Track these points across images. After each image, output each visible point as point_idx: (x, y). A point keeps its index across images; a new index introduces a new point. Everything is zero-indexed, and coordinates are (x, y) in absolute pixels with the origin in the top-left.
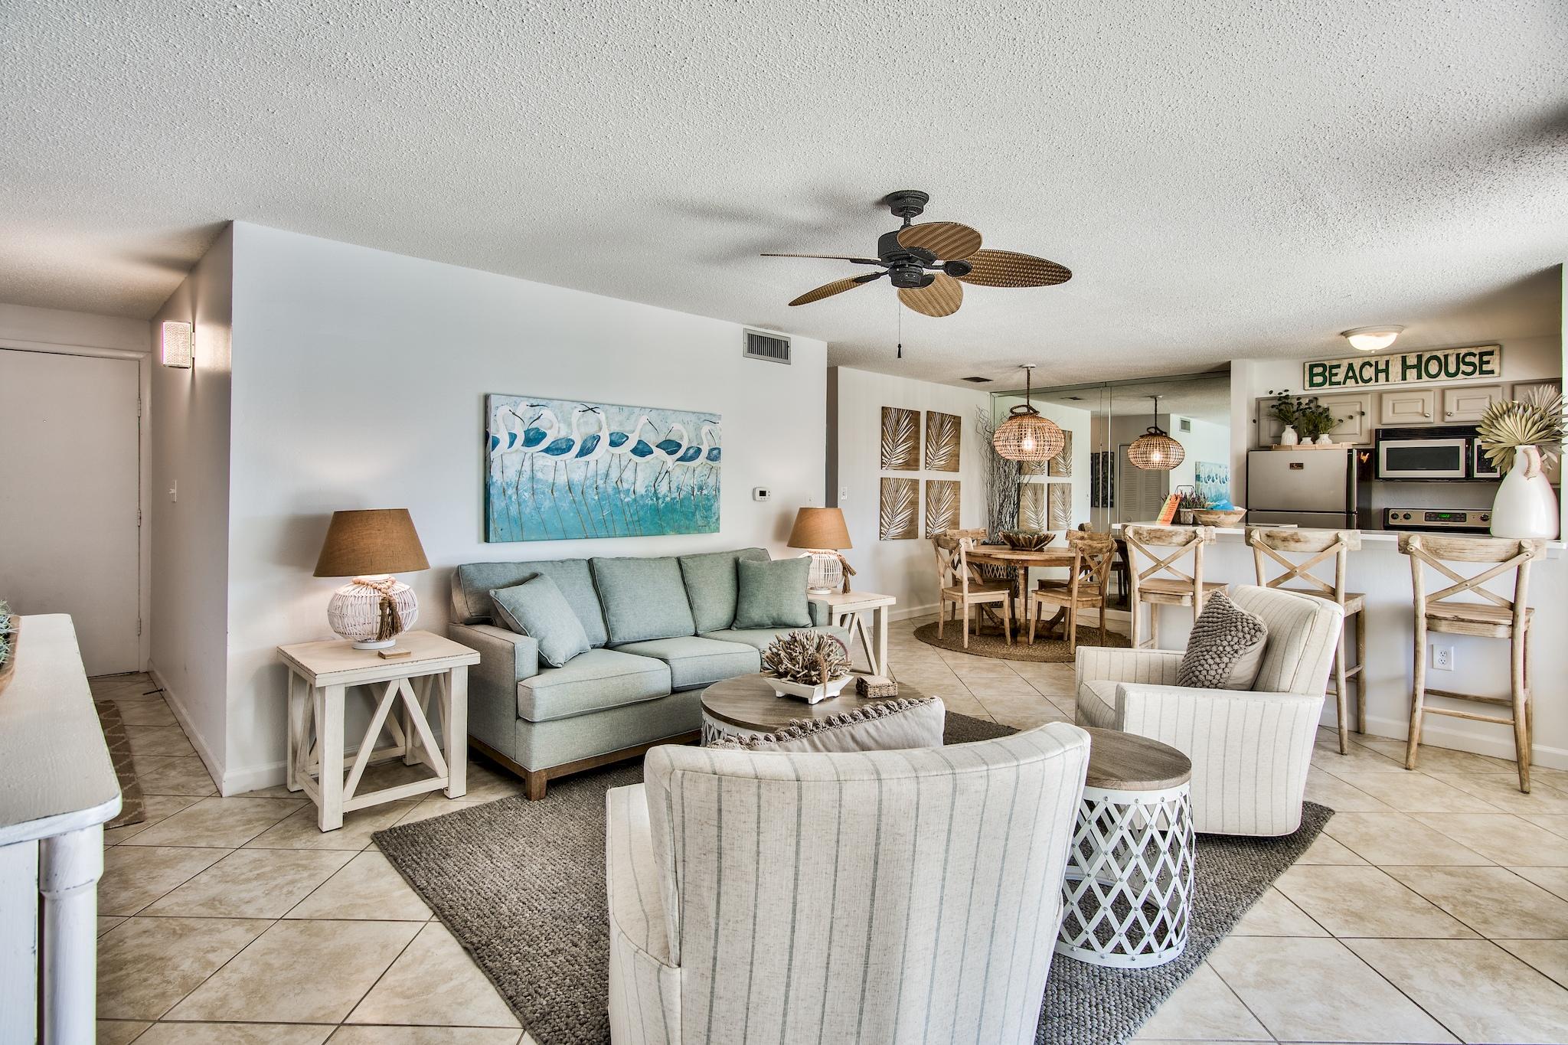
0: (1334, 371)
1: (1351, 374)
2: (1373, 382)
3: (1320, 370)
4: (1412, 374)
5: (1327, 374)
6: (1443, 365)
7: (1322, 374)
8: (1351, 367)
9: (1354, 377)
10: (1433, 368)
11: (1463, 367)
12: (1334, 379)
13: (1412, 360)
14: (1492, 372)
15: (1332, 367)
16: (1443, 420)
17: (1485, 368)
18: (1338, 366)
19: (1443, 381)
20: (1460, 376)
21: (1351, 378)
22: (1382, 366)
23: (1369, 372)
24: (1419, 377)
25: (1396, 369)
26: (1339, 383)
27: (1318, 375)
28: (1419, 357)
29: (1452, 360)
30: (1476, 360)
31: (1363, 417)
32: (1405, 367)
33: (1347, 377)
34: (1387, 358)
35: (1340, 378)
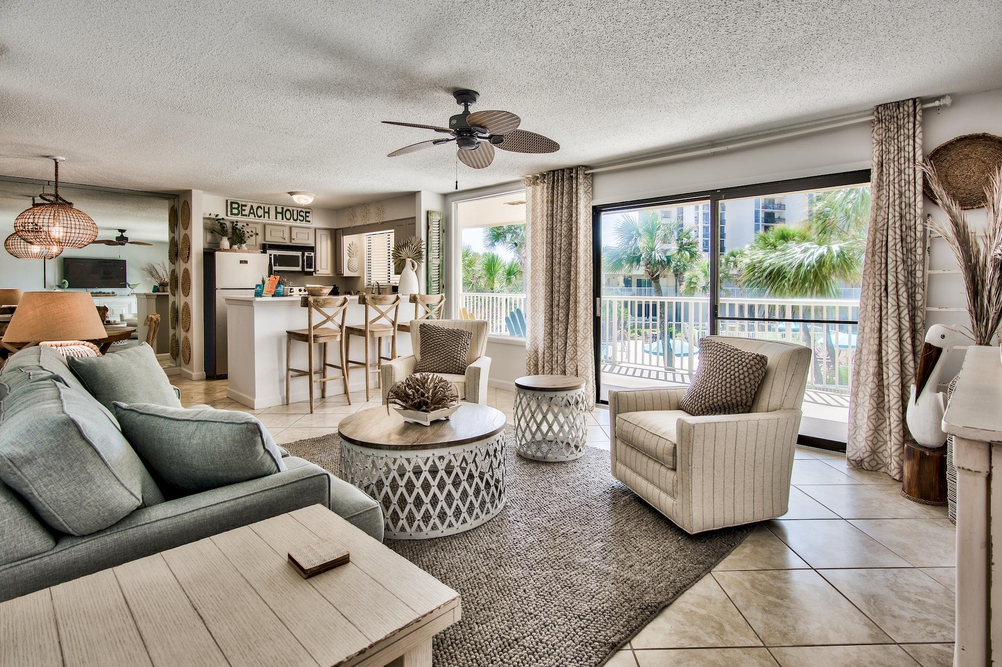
0: (244, 208)
1: (252, 211)
2: (262, 218)
3: (235, 206)
4: (279, 216)
5: (240, 209)
6: (292, 215)
7: (237, 209)
8: (252, 207)
9: (253, 213)
10: (288, 216)
11: (299, 217)
12: (244, 213)
13: (279, 210)
14: (309, 222)
15: (243, 206)
16: (291, 242)
17: (307, 219)
18: (246, 206)
19: (292, 223)
20: (298, 221)
21: (252, 213)
22: (266, 210)
23: (260, 212)
24: (283, 219)
25: (272, 212)
26: (246, 215)
27: (235, 208)
28: (283, 208)
29: (295, 212)
30: (304, 214)
31: (257, 236)
32: (277, 213)
33: (250, 213)
34: (269, 206)
35: (246, 212)
